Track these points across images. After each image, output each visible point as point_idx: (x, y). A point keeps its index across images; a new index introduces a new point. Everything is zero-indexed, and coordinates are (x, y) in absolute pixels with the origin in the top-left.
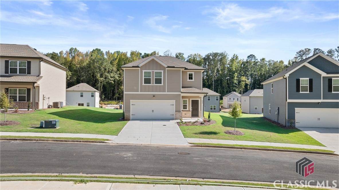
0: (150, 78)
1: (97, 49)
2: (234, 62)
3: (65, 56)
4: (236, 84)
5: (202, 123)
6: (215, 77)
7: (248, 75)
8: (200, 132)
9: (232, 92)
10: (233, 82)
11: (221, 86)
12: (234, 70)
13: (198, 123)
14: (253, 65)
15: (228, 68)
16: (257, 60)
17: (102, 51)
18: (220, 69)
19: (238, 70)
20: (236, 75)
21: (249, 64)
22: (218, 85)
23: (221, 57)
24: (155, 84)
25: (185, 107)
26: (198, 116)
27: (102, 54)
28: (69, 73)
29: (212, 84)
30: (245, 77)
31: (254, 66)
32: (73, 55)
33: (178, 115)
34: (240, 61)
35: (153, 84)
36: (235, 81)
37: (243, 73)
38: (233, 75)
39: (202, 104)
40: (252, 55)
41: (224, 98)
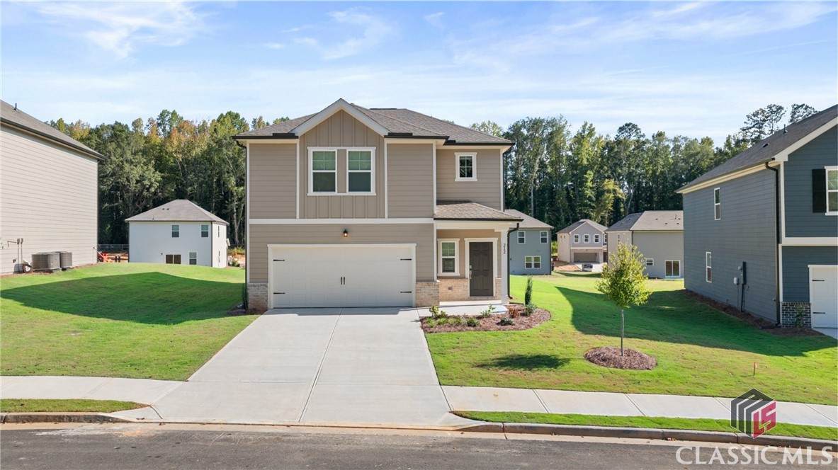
0: (334, 173)
1: (229, 113)
2: (584, 143)
3: (146, 133)
4: (591, 201)
5: (503, 323)
6: (535, 182)
7: (620, 175)
8: (499, 356)
9: (582, 220)
10: (583, 196)
11: (552, 205)
12: (585, 162)
13: (491, 320)
14: (634, 150)
15: (569, 158)
16: (643, 136)
17: (243, 119)
18: (549, 160)
19: (595, 164)
20: (590, 175)
21: (622, 147)
22: (543, 204)
23: (550, 131)
24: (350, 190)
25: (448, 265)
26: (492, 295)
27: (243, 125)
28: (156, 175)
29: (527, 201)
30: (612, 181)
31: (636, 152)
32: (168, 128)
33: (427, 290)
34: (598, 139)
35: (343, 191)
36: (589, 193)
37: (607, 172)
38: (583, 177)
39: (504, 258)
40: (630, 124)
41: (559, 235)
